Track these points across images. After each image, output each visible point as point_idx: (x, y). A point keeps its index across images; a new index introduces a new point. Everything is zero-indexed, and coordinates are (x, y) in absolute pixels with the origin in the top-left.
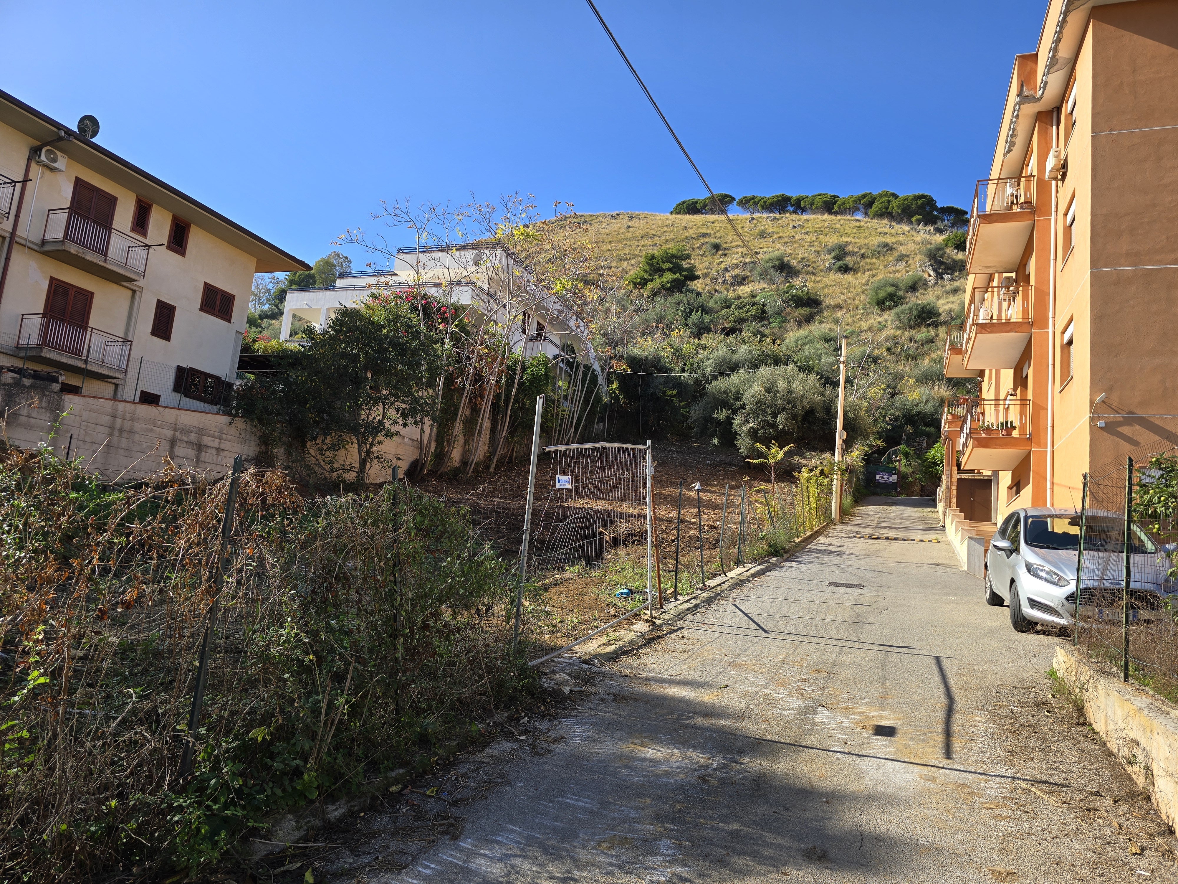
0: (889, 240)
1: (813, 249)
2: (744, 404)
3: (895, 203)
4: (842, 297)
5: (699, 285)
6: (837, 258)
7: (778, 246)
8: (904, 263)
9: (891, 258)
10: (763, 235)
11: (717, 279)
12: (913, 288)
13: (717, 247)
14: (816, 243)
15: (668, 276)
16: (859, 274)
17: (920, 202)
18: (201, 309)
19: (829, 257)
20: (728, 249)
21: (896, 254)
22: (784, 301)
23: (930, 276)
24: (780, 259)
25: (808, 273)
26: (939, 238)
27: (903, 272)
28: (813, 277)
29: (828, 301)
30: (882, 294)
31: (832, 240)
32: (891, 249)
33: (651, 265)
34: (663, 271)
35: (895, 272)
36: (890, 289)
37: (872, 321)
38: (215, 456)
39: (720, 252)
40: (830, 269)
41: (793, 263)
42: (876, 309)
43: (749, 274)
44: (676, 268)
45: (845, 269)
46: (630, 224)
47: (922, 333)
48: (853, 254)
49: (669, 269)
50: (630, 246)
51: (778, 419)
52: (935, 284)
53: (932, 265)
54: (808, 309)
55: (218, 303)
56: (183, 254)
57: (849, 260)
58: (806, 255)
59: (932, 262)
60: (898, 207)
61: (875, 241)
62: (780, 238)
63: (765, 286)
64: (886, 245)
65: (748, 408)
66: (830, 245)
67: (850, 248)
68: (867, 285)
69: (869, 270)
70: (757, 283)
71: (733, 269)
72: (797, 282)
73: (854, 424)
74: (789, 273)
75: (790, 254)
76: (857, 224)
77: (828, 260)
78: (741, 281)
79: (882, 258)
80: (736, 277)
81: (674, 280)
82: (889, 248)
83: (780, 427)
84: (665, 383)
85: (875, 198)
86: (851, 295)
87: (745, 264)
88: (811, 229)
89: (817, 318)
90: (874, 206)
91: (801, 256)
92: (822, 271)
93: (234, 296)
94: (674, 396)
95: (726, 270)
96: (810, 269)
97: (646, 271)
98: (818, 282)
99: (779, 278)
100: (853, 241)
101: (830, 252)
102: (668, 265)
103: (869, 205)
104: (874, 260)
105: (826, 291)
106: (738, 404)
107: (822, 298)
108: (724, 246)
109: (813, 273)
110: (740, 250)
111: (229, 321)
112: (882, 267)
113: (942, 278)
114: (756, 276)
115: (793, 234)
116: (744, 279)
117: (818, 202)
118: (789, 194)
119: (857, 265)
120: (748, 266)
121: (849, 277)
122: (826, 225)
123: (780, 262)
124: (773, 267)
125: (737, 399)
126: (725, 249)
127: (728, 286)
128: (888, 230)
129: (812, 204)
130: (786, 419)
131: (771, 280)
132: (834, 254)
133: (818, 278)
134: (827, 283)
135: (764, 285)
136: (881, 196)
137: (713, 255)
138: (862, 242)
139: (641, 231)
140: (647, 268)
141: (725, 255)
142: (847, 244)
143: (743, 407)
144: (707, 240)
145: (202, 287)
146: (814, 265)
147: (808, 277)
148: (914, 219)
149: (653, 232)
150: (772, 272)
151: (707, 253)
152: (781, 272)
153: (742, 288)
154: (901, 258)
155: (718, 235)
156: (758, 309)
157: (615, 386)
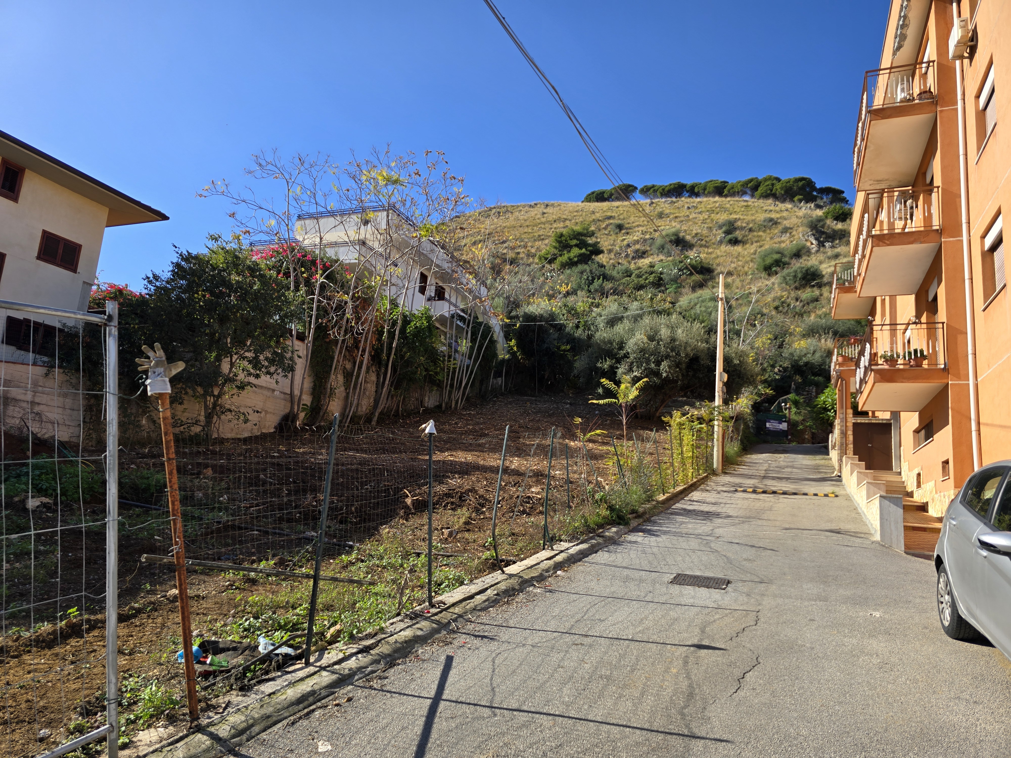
0: (774, 216)
1: (706, 226)
2: (628, 353)
3: (778, 186)
4: (733, 265)
5: (604, 260)
6: (728, 232)
7: (674, 224)
8: (788, 235)
9: (776, 231)
10: (661, 216)
11: (620, 254)
12: (797, 254)
13: (620, 227)
14: (708, 221)
15: (575, 251)
16: (747, 246)
17: (800, 184)
18: (39, 258)
19: (720, 231)
20: (630, 229)
21: (780, 227)
22: (680, 270)
23: (812, 244)
24: (676, 234)
25: (701, 246)
26: (819, 213)
27: (788, 242)
28: (706, 250)
29: (719, 269)
30: (769, 261)
31: (723, 217)
32: (776, 223)
33: (560, 242)
34: (571, 247)
35: (780, 242)
36: (776, 256)
37: (760, 284)
39: (623, 231)
40: (721, 242)
41: (688, 238)
42: (764, 275)
43: (648, 249)
44: (582, 244)
45: (735, 242)
46: (545, 211)
47: (807, 294)
48: (742, 228)
49: (576, 245)
50: (545, 228)
51: (662, 367)
52: (817, 251)
53: (813, 235)
54: (701, 276)
55: (60, 251)
56: (15, 199)
57: (738, 234)
58: (699, 231)
59: (814, 232)
60: (781, 188)
61: (761, 217)
62: (676, 217)
63: (663, 258)
64: (771, 220)
65: (632, 357)
66: (721, 221)
67: (739, 224)
68: (755, 254)
69: (756, 242)
70: (655, 256)
71: (634, 244)
72: (692, 254)
73: (740, 371)
74: (684, 246)
75: (685, 231)
76: (745, 204)
77: (719, 234)
78: (642, 254)
79: (768, 231)
80: (637, 251)
81: (581, 255)
82: (774, 222)
83: (664, 375)
84: (559, 339)
85: (760, 182)
86: (740, 263)
87: (645, 240)
88: (704, 209)
89: (710, 283)
90: (760, 189)
91: (694, 232)
92: (714, 244)
93: (80, 246)
94: (568, 351)
95: (628, 246)
96: (703, 242)
97: (555, 248)
98: (711, 253)
99: (675, 250)
100: (742, 217)
101: (720, 227)
102: (574, 242)
103: (755, 188)
104: (761, 233)
105: (717, 261)
106: (622, 352)
107: (714, 266)
108: (627, 226)
109: (705, 246)
110: (640, 229)
111: (75, 270)
112: (768, 239)
113: (824, 246)
114: (654, 249)
115: (688, 213)
116: (644, 253)
117: (710, 187)
118: (684, 182)
119: (745, 238)
120: (648, 242)
121: (738, 249)
122: (717, 205)
123: (676, 237)
124: (671, 241)
125: (621, 348)
126: (627, 229)
127: (630, 259)
128: (772, 208)
129: (705, 189)
130: (670, 367)
131: (668, 252)
132: (724, 229)
133: (710, 251)
134: (719, 253)
135: (661, 257)
136: (766, 180)
137: (617, 233)
138: (749, 218)
139: (554, 217)
140: (557, 245)
141: (628, 233)
142: (736, 220)
143: (626, 356)
144: (611, 221)
145: (40, 234)
146: (707, 239)
147: (701, 249)
148: (796, 199)
149: (565, 217)
150: (668, 246)
151: (612, 233)
152: (677, 246)
153: (642, 260)
154: (786, 230)
155: (622, 217)
156: (655, 277)
157: (513, 342)
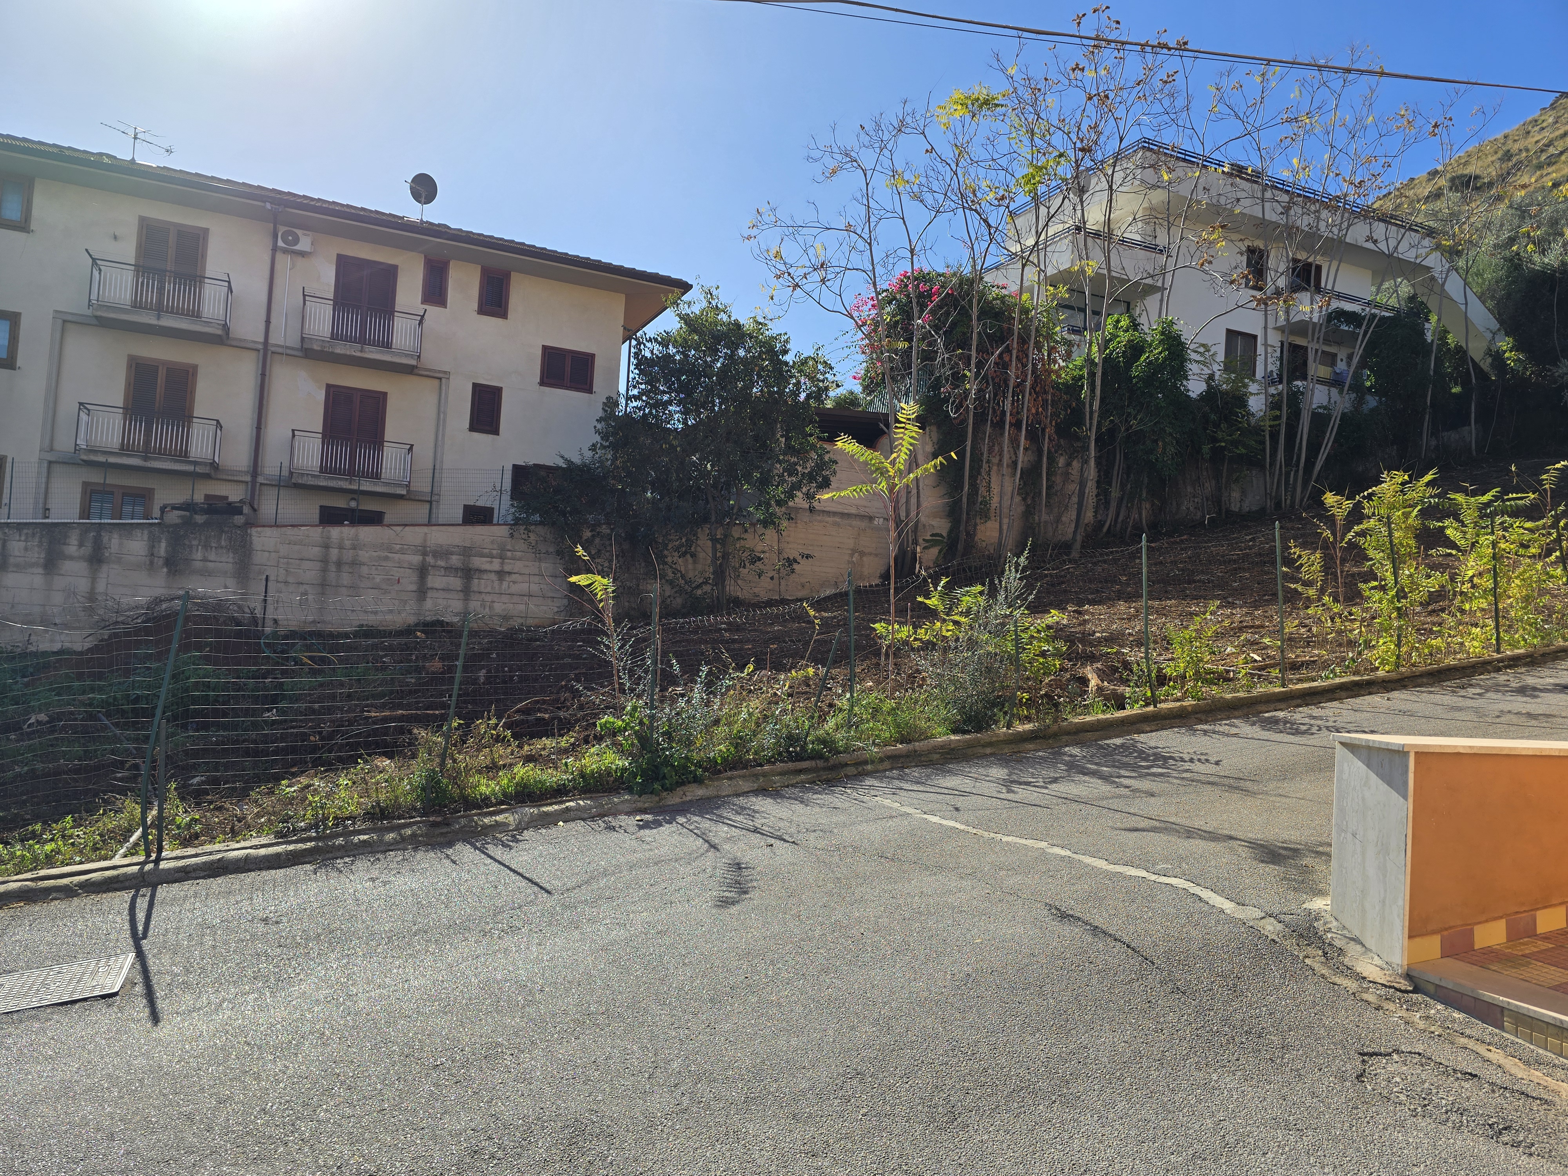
18: (542, 383)
38: (496, 583)
55: (568, 369)
56: (504, 315)
93: (593, 356)
111: (589, 390)
145: (539, 352)
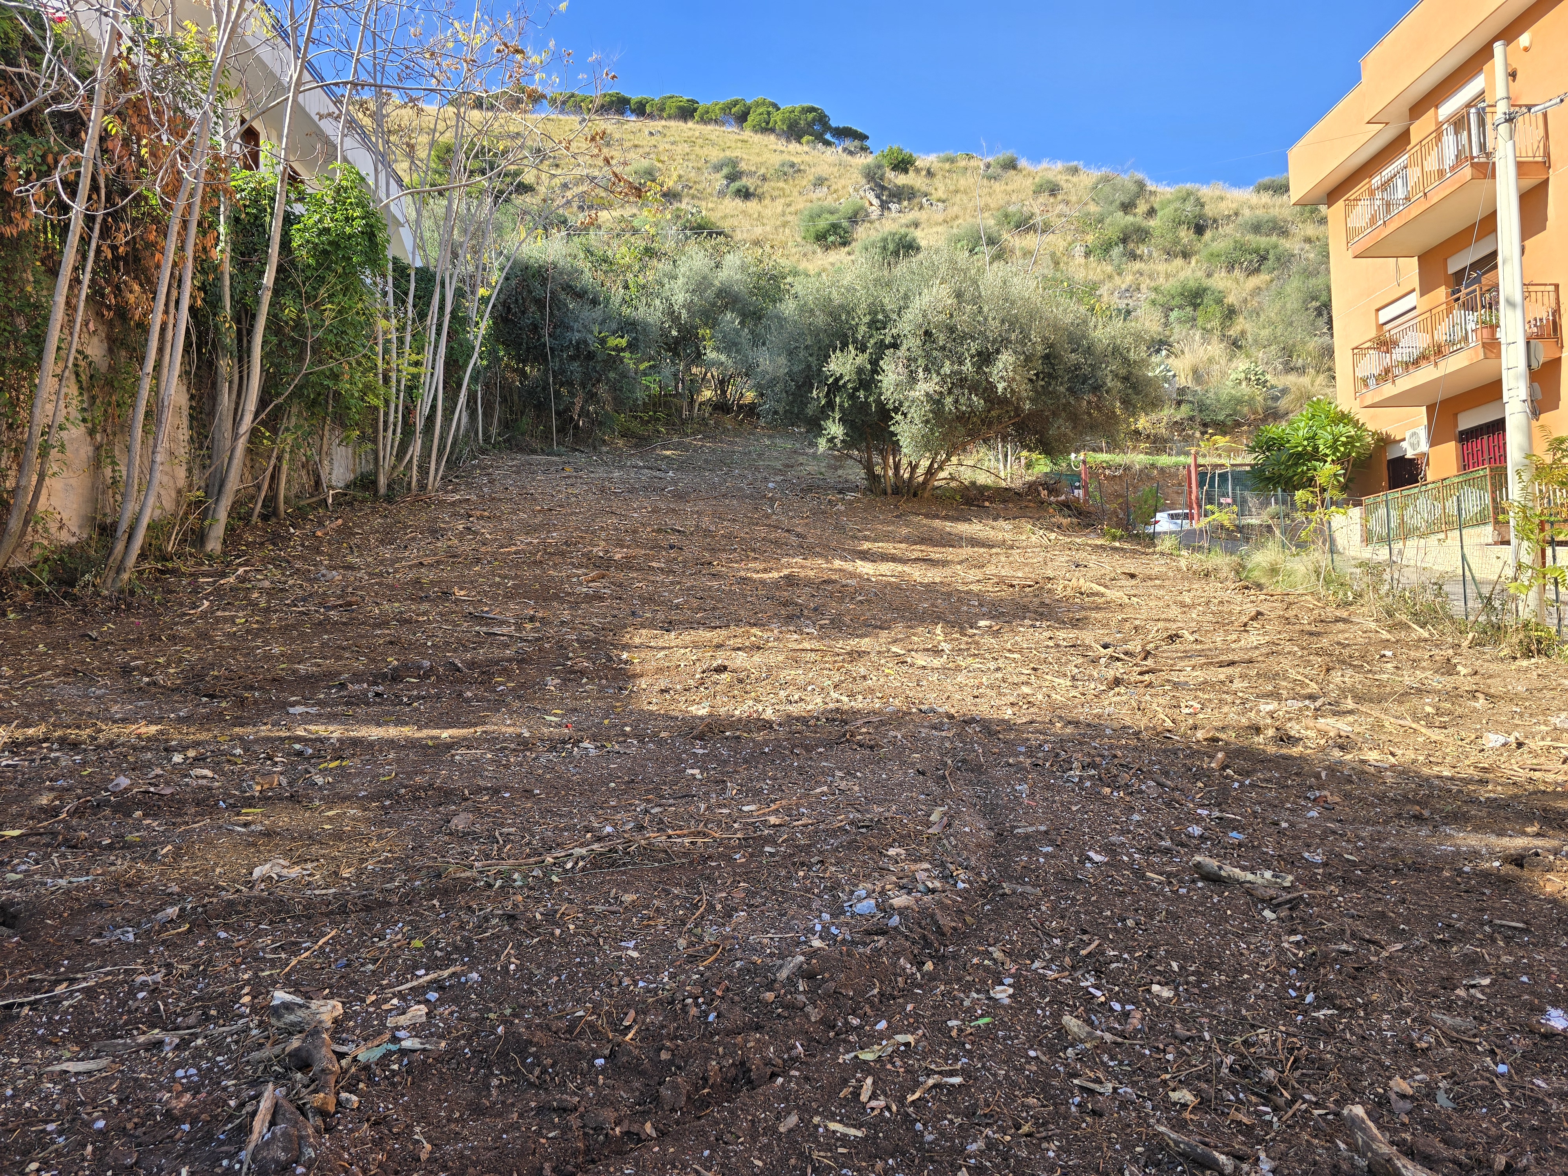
0: (790, 159)
1: (690, 165)
3: (777, 117)
6: (732, 177)
7: (636, 157)
8: (826, 189)
9: (804, 183)
11: (553, 200)
12: (856, 219)
13: (541, 154)
14: (691, 157)
16: (767, 201)
17: (810, 116)
19: (719, 176)
21: (808, 177)
23: (872, 204)
25: (693, 197)
26: (862, 161)
27: (829, 200)
28: (703, 203)
29: (738, 236)
30: (822, 224)
31: (715, 155)
32: (800, 170)
36: (827, 219)
40: (722, 194)
41: (668, 182)
42: (817, 247)
45: (745, 194)
48: (751, 174)
52: (883, 215)
53: (871, 190)
57: (748, 182)
58: (682, 172)
59: (872, 184)
60: (783, 121)
61: (773, 159)
62: (636, 146)
64: (792, 165)
66: (714, 160)
67: (743, 166)
68: (786, 215)
69: (779, 197)
70: (620, 207)
71: (576, 184)
72: (686, 207)
77: (717, 180)
79: (792, 182)
80: (584, 197)
82: (796, 169)
85: (749, 108)
86: (767, 228)
87: (595, 179)
88: (677, 138)
90: (750, 118)
91: (674, 173)
92: (711, 195)
95: (565, 186)
96: (694, 191)
98: (714, 210)
100: (743, 157)
101: (718, 168)
103: (742, 118)
104: (781, 184)
105: (730, 222)
108: (552, 153)
109: (700, 198)
112: (796, 194)
113: (889, 208)
115: (654, 142)
117: (671, 107)
118: (627, 95)
119: (760, 190)
120: (600, 182)
121: (752, 205)
122: (697, 134)
126: (553, 158)
127: (574, 210)
128: (781, 147)
129: (662, 110)
132: (725, 171)
133: (711, 205)
134: (726, 211)
135: (632, 210)
136: (758, 105)
138: (755, 159)
141: (558, 166)
142: (737, 160)
146: (699, 187)
147: (694, 202)
148: (804, 139)
154: (820, 182)
